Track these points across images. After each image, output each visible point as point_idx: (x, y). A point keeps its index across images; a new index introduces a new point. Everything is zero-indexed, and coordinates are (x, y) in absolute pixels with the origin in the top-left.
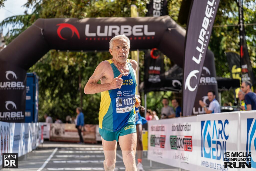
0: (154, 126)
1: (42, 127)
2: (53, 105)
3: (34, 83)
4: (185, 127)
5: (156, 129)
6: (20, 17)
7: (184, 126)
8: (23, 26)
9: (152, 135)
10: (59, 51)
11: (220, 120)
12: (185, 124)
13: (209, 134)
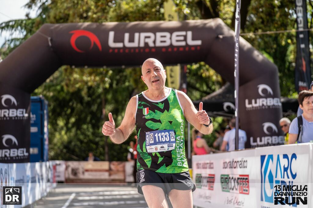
0: (200, 162)
1: (55, 167)
2: (68, 138)
3: (42, 109)
4: (240, 163)
5: (203, 166)
6: (20, 22)
7: (238, 162)
8: (25, 33)
9: (197, 174)
10: (73, 67)
11: (285, 153)
12: (239, 159)
13: (270, 172)
